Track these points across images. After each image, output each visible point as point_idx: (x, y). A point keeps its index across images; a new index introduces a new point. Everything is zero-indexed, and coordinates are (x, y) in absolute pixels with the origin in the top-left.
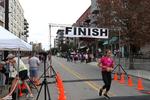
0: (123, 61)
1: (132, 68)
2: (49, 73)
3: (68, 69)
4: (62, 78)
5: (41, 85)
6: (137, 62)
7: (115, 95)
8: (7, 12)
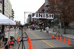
0: (61, 30)
1: (65, 33)
2: (24, 36)
3: (33, 34)
4: (30, 38)
5: (21, 41)
6: (68, 30)
7: (57, 47)
8: (3, 6)
